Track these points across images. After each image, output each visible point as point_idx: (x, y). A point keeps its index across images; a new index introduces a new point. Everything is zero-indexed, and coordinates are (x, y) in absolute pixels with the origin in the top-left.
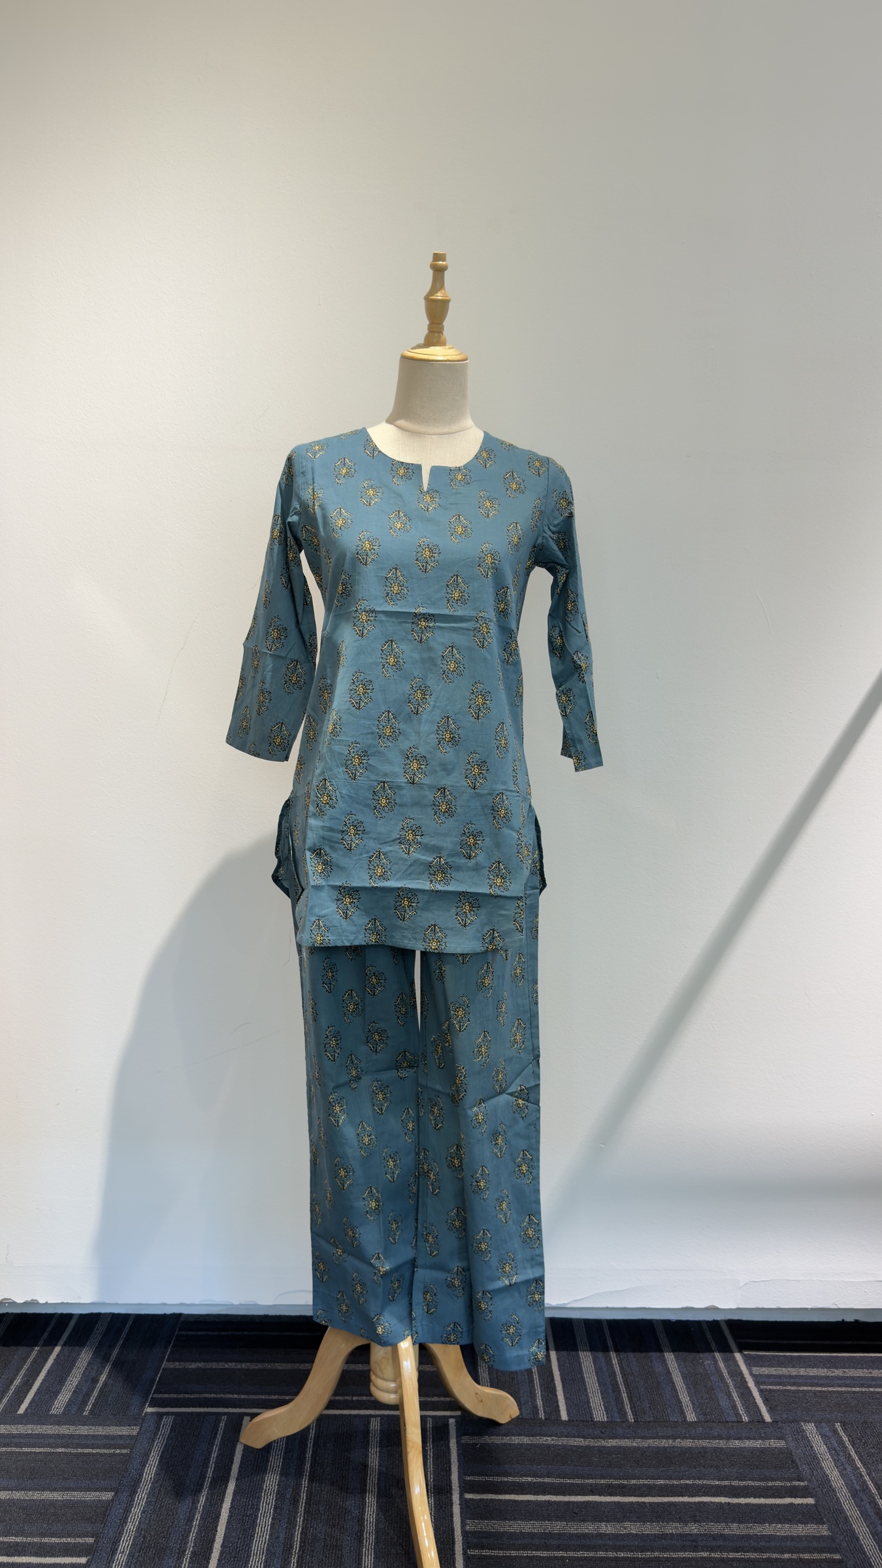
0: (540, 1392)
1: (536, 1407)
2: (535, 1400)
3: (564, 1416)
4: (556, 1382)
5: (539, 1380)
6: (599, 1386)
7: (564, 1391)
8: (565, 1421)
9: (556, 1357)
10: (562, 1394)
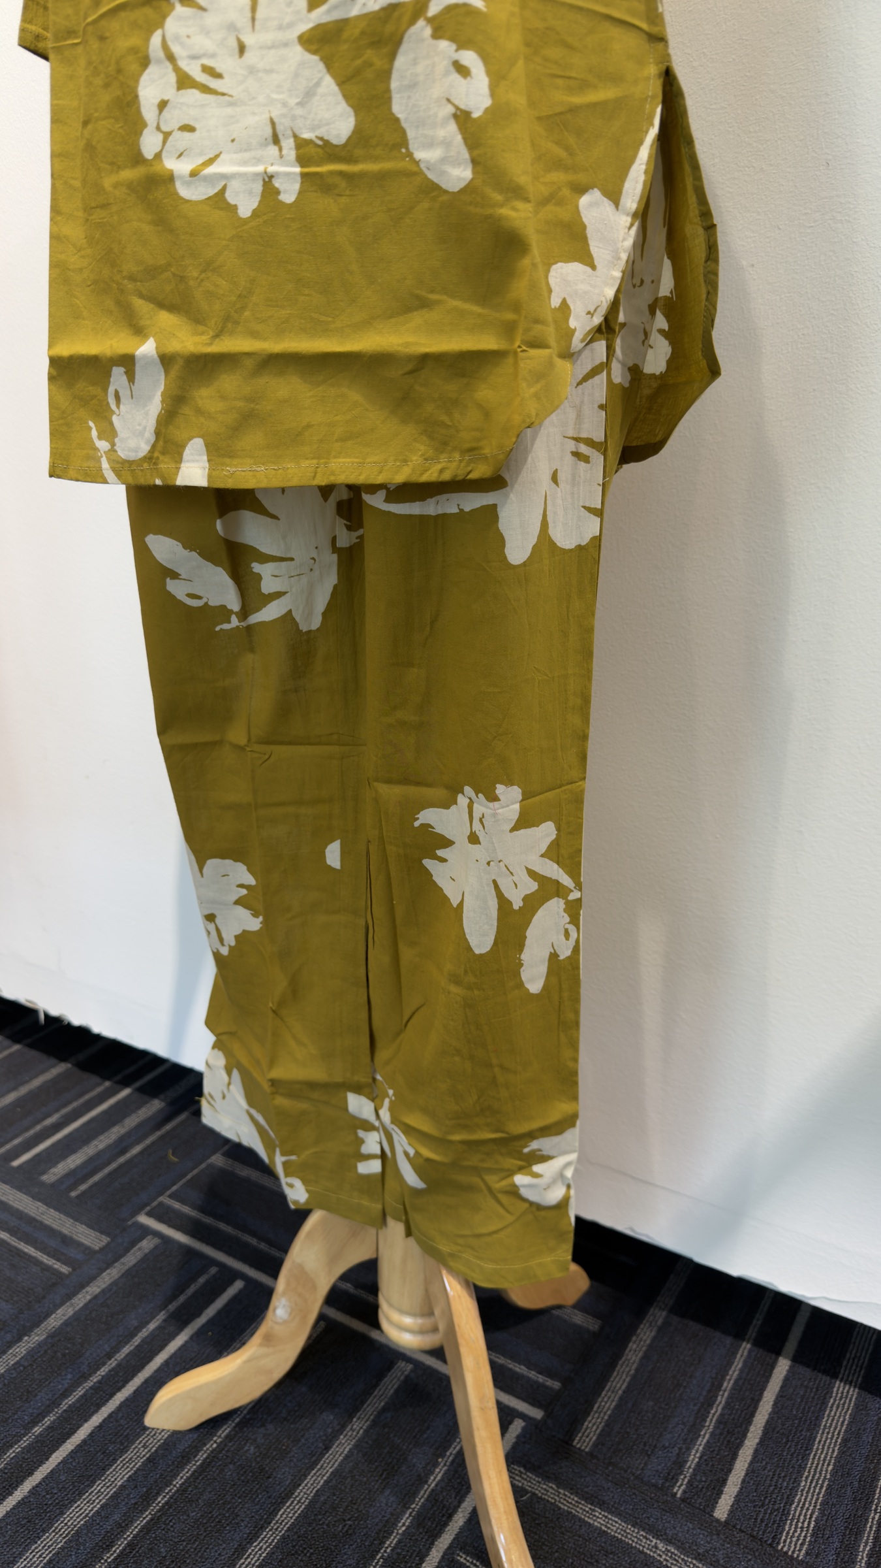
0: (707, 1436)
1: (680, 1464)
2: (689, 1449)
3: (722, 1510)
4: (752, 1428)
5: (723, 1409)
6: (834, 1473)
7: (756, 1451)
8: (718, 1521)
9: (785, 1373)
10: (749, 1459)
